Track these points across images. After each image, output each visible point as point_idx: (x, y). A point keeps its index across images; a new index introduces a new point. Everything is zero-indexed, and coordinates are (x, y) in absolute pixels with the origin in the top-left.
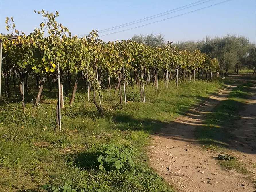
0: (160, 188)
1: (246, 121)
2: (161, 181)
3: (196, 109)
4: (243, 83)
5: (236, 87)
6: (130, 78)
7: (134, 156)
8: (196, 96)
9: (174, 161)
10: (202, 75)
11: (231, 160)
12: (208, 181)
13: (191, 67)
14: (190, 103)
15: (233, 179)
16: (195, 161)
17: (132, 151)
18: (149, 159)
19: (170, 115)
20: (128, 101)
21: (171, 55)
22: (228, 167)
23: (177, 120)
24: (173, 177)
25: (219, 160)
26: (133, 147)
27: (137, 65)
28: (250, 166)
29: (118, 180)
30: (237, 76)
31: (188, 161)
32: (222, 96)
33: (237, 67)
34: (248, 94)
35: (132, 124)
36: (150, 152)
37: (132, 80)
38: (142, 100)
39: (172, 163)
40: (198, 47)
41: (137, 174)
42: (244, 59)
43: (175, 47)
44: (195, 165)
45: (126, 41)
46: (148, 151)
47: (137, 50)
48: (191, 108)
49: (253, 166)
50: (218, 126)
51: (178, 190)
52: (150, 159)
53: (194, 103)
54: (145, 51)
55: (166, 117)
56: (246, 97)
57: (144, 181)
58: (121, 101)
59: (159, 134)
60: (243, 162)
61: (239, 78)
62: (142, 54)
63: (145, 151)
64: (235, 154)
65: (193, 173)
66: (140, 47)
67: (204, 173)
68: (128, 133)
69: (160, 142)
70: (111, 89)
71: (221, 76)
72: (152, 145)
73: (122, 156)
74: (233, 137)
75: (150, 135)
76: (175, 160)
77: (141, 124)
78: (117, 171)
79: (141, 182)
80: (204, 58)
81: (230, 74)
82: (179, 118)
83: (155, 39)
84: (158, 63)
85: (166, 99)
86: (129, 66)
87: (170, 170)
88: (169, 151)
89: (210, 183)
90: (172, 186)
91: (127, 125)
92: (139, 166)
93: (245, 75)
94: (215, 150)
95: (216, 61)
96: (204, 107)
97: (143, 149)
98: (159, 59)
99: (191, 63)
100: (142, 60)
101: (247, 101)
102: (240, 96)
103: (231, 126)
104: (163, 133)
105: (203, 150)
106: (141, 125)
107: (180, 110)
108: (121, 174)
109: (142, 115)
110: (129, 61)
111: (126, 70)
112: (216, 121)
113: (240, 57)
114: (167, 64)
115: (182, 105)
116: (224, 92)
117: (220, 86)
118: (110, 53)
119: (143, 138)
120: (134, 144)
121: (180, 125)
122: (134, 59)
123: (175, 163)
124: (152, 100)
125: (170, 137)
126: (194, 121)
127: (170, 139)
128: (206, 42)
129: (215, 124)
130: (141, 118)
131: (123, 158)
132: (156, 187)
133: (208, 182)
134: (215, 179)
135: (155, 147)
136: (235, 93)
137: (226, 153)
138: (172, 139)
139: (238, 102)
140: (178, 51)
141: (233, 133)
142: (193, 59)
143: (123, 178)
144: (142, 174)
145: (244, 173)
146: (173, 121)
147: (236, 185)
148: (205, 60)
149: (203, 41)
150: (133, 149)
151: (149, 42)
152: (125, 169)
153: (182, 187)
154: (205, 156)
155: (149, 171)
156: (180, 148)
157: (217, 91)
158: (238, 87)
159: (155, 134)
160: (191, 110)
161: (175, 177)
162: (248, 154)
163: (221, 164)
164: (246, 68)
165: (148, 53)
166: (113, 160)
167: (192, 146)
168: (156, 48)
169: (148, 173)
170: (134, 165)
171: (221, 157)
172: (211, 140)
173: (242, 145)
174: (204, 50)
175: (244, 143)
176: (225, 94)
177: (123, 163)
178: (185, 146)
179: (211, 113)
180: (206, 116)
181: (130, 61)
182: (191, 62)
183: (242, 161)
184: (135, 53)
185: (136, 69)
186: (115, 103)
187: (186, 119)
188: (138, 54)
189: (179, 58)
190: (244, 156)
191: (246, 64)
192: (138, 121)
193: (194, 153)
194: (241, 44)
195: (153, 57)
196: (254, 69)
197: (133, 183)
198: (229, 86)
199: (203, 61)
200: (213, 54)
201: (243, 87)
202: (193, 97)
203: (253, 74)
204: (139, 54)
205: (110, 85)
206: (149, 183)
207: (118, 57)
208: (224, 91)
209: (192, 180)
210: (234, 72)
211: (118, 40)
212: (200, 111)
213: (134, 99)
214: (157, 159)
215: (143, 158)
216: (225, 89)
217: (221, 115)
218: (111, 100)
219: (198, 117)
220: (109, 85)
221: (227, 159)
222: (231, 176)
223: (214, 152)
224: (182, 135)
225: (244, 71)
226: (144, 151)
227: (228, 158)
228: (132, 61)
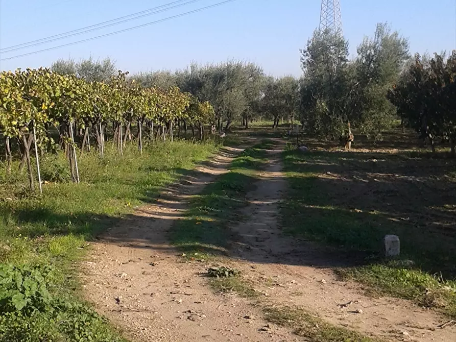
0: (98, 336)
1: (258, 209)
2: (103, 323)
3: (173, 190)
4: (256, 143)
5: (243, 150)
6: (47, 139)
7: (52, 282)
8: (173, 169)
9: (130, 286)
10: (186, 131)
11: (229, 276)
12: (189, 315)
13: (165, 118)
14: (163, 180)
15: (231, 308)
16: (168, 282)
17: (49, 274)
18: (82, 285)
19: (126, 204)
20: (46, 182)
21: (126, 95)
22: (224, 289)
23: (139, 213)
24: (126, 314)
25: (209, 278)
26: (50, 267)
27: (60, 115)
28: (260, 284)
29: (17, 330)
30: (245, 131)
31: (154, 284)
32: (219, 167)
33: (245, 116)
34: (263, 162)
35: (52, 224)
36: (83, 272)
37: (50, 141)
38: (74, 179)
39: (125, 290)
40: (178, 82)
41: (57, 316)
42: (256, 102)
43: (134, 81)
44: (166, 289)
45: (37, 70)
46: (81, 272)
47: (58, 87)
48: (164, 190)
49: (266, 283)
50: (210, 220)
51: (133, 336)
52: (85, 286)
53: (170, 180)
54: (75, 90)
55: (118, 208)
56: (260, 167)
57: (69, 327)
58: (31, 182)
59: (103, 238)
60: (249, 278)
61: (248, 136)
62: (68, 94)
63: (75, 273)
64: (237, 265)
65: (162, 304)
66: (65, 82)
67: (183, 301)
68: (43, 242)
69: (105, 253)
70: (13, 161)
71: (219, 133)
72: (89, 260)
73: (27, 284)
74: (236, 237)
75: (86, 242)
76: (131, 284)
77: (70, 223)
78: (16, 314)
79: (63, 330)
80: (189, 102)
81: (235, 128)
82: (142, 209)
83: (98, 67)
84: (102, 111)
85: (119, 174)
86: (43, 116)
87: (121, 302)
88: (120, 268)
89: (191, 318)
90: (121, 331)
91: (43, 226)
92: (60, 300)
93: (259, 131)
94: (203, 260)
95: (208, 107)
96: (188, 186)
97: (72, 268)
98: (104, 104)
99: (164, 110)
100: (70, 106)
101: (261, 175)
102: (249, 165)
103: (232, 217)
104: (112, 237)
105: (183, 262)
106: (69, 225)
107: (145, 194)
108: (24, 318)
109: (73, 207)
110: (44, 107)
111: (37, 124)
112: (207, 210)
113: (250, 99)
114: (119, 113)
115: (148, 184)
116: (223, 160)
117: (217, 150)
118: (4, 93)
119: (73, 247)
120: (54, 260)
121: (144, 221)
122: (53, 104)
123: (130, 288)
124: (92, 179)
125: (125, 243)
126: (168, 212)
127: (124, 246)
128: (190, 73)
129: (205, 214)
130: (70, 213)
131: (29, 289)
132: (91, 336)
133: (189, 318)
134: (202, 311)
135: (95, 264)
136: (242, 161)
137: (221, 265)
138: (129, 246)
139: (245, 176)
140: (140, 89)
141: (235, 229)
142: (167, 103)
143: (28, 326)
144: (65, 314)
145: (250, 296)
146: (132, 215)
147: (236, 318)
148: (188, 105)
149: (186, 72)
150: (50, 270)
151: (86, 73)
152: (33, 307)
153: (141, 331)
154: (185, 272)
155: (80, 308)
156: (142, 262)
157: (212, 158)
158: (247, 150)
159: (97, 240)
160: (164, 192)
161: (130, 314)
162: (259, 265)
163: (212, 285)
164: (261, 117)
165: (80, 93)
166: (8, 294)
167: (163, 256)
168: (98, 83)
169: (78, 312)
170: (51, 299)
171: (212, 271)
172: (197, 244)
173: (249, 249)
174: (188, 87)
175: (253, 246)
176: (224, 163)
177: (28, 297)
178: (151, 257)
179: (199, 196)
180: (191, 203)
181: (46, 108)
182: (164, 108)
183: (247, 276)
184: (55, 93)
185: (56, 123)
186: (21, 186)
187: (154, 210)
188: (61, 95)
189: (142, 101)
190: (252, 267)
191: (259, 112)
192: (64, 218)
193: (166, 268)
194: (250, 77)
195: (90, 99)
196: (273, 119)
197: (47, 333)
198: (231, 149)
199: (186, 107)
200: (203, 94)
201: (254, 150)
202: (169, 170)
203: (272, 127)
204: (63, 94)
205: (10, 153)
206: (79, 329)
207: (20, 100)
208: (223, 158)
209: (160, 318)
210: (241, 126)
211: (20, 69)
212: (180, 194)
213: (58, 177)
214: (97, 285)
215: (71, 284)
216: (224, 155)
217: (216, 200)
218: (13, 182)
219: (176, 204)
220: (8, 154)
221: (224, 275)
222: (228, 303)
223: (202, 264)
224: (147, 239)
225: (258, 123)
226: (73, 271)
227: (224, 272)
228: (51, 107)
